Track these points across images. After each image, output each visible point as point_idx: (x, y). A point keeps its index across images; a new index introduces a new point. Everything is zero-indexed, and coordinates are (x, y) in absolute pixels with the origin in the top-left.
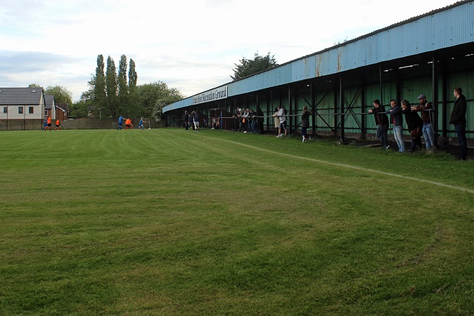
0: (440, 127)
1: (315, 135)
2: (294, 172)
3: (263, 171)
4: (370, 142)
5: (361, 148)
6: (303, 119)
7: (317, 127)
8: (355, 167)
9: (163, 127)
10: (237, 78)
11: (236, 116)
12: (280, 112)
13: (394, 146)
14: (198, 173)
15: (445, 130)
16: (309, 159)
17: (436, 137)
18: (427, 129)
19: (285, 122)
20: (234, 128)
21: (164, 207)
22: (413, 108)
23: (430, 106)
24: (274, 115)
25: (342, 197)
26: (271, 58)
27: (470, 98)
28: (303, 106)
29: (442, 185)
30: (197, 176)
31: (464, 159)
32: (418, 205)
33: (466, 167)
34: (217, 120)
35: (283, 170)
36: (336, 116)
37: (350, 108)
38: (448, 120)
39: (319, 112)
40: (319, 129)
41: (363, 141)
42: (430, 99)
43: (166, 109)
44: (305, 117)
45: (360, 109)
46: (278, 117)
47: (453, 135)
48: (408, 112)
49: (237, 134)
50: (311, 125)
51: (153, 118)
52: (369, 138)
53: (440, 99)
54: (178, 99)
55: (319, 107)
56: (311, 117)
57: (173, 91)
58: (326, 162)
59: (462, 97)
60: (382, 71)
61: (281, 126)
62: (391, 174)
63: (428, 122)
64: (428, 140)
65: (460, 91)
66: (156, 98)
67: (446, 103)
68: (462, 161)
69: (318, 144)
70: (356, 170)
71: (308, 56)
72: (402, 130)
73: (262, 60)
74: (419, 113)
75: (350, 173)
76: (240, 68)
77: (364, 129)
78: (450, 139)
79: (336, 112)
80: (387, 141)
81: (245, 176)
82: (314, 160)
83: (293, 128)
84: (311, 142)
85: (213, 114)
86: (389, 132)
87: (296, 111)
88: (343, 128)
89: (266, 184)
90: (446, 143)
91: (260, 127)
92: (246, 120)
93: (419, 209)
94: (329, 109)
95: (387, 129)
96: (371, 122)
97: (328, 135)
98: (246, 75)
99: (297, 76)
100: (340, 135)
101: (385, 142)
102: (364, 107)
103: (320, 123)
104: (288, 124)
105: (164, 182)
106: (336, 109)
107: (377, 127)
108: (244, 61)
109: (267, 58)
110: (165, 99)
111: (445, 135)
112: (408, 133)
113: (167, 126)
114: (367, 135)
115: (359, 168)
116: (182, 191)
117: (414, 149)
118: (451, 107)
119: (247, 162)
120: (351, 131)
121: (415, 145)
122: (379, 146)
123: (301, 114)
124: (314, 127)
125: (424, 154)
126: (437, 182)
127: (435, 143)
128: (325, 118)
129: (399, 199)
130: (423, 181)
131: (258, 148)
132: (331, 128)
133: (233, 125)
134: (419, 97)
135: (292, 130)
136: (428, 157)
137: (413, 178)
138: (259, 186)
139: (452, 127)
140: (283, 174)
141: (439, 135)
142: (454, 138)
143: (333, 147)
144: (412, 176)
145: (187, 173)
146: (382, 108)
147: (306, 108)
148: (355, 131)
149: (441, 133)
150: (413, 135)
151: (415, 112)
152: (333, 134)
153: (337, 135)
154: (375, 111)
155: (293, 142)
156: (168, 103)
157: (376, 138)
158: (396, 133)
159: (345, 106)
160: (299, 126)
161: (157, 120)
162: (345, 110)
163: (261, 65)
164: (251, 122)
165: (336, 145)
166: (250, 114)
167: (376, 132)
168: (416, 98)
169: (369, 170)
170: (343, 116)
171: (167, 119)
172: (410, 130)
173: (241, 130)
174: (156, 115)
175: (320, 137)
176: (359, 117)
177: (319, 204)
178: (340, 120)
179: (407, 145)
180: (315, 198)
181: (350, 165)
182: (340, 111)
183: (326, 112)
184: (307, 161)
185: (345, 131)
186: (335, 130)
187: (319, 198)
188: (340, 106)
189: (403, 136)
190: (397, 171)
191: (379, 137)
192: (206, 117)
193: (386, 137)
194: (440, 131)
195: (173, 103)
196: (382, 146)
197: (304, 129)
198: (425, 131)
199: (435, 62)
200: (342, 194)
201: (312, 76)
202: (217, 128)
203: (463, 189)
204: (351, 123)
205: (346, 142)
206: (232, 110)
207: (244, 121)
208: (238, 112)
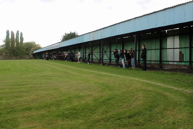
0: (137, 59)
1: (92, 62)
2: (85, 76)
3: (73, 75)
4: (112, 65)
5: (109, 67)
6: (88, 56)
7: (93, 59)
8: (107, 74)
9: (34, 59)
10: (63, 40)
11: (63, 55)
12: (79, 53)
13: (121, 66)
14: (49, 76)
15: (139, 60)
16: (90, 71)
17: (136, 63)
18: (133, 60)
19: (81, 57)
20: (62, 59)
21: (36, 89)
22: (128, 52)
23: (134, 51)
24: (77, 54)
25: (103, 84)
26: (76, 33)
27: (148, 49)
28: (88, 51)
29: (138, 79)
30: (48, 78)
31: (145, 70)
32: (129, 87)
33: (146, 73)
34: (55, 56)
35: (81, 75)
36: (100, 55)
37: (105, 52)
38: (140, 56)
39: (94, 53)
40: (94, 60)
41: (110, 64)
42: (134, 49)
43: (35, 52)
44: (89, 55)
45: (109, 53)
46: (79, 55)
47: (142, 62)
48: (126, 54)
49: (63, 61)
50: (91, 58)
51: (30, 55)
52: (112, 63)
53: (137, 49)
54: (40, 48)
55: (94, 52)
56: (91, 55)
57: (38, 45)
58: (96, 72)
59: (145, 48)
60: (117, 39)
62: (120, 76)
63: (133, 57)
64: (133, 64)
65: (144, 46)
66: (31, 48)
67: (139, 50)
68: (145, 71)
69: (94, 65)
70: (108, 75)
71: (90, 33)
72: (124, 60)
73: (72, 33)
74: (130, 54)
75: (105, 76)
76: (64, 37)
77: (110, 60)
78: (141, 64)
79: (100, 53)
80: (119, 64)
81: (67, 77)
82: (92, 71)
83: (84, 59)
84: (91, 64)
85: (54, 54)
87: (85, 53)
88: (103, 59)
89: (74, 80)
90: (139, 65)
93: (130, 88)
94: (98, 52)
95: (119, 60)
96: (113, 57)
97: (97, 62)
98: (66, 39)
99: (86, 40)
100: (102, 62)
101: (118, 65)
102: (110, 52)
103: (94, 57)
104: (82, 58)
105: (35, 80)
106: (100, 52)
107: (115, 59)
108: (66, 34)
109: (74, 33)
110: (35, 48)
111: (139, 62)
113: (35, 58)
114: (111, 62)
115: (109, 74)
116: (42, 83)
117: (128, 67)
118: (141, 52)
119: (67, 72)
120: (106, 60)
121: (129, 66)
122: (115, 66)
123: (87, 54)
124: (92, 59)
125: (132, 69)
126: (136, 78)
127: (136, 65)
128: (96, 56)
129: (123, 85)
130: (131, 78)
131: (71, 67)
132: (98, 59)
133: (61, 58)
134: (130, 48)
135: (84, 60)
136: (133, 70)
137: (128, 77)
138: (72, 81)
139: (141, 59)
140: (81, 76)
141: (137, 62)
142: (142, 63)
143: (99, 67)
144: (127, 76)
145: (44, 77)
146: (117, 52)
147: (89, 52)
148: (107, 60)
149: (137, 61)
150: (128, 62)
151: (129, 54)
152: (99, 61)
153: (101, 62)
155: (84, 65)
156: (36, 50)
157: (115, 63)
159: (104, 51)
160: (86, 59)
161: (32, 56)
162: (104, 53)
163: (72, 36)
164: (68, 57)
165: (100, 65)
166: (68, 54)
167: (115, 61)
168: (129, 48)
169: (112, 75)
170: (103, 55)
171: (35, 56)
172: (127, 60)
173: (64, 60)
174: (31, 54)
175: (94, 63)
176: (109, 56)
177: (94, 87)
178: (101, 56)
179: (126, 65)
180: (93, 85)
181: (105, 73)
182: (102, 53)
183: (96, 53)
184: (90, 72)
185: (104, 60)
186: (100, 60)
187: (94, 85)
188: (102, 51)
190: (122, 75)
191: (116, 63)
192: (51, 55)
193: (118, 63)
194: (137, 60)
195: (38, 49)
197: (88, 60)
198: (132, 61)
199: (136, 36)
200: (103, 83)
201: (92, 40)
202: (55, 59)
203: (145, 81)
204: (106, 57)
205: (104, 64)
206: (61, 52)
207: (66, 57)
208: (63, 53)
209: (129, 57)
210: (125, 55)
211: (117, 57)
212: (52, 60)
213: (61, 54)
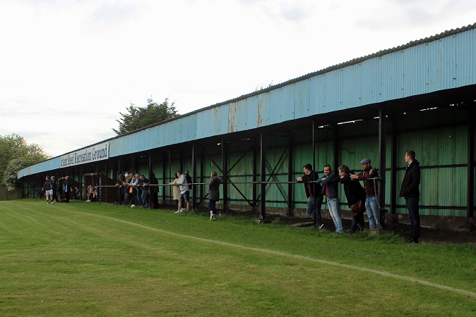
0: (388, 200)
1: (227, 211)
2: (197, 260)
3: (155, 258)
4: (298, 220)
5: (287, 228)
6: (210, 189)
7: (230, 200)
8: (278, 253)
9: (18, 198)
10: (123, 131)
11: (120, 184)
12: (181, 180)
13: (330, 225)
14: (66, 262)
15: (394, 205)
16: (217, 242)
17: (382, 213)
18: (371, 203)
19: (187, 193)
20: (117, 201)
21: (15, 309)
22: (353, 176)
23: (375, 174)
24: (172, 183)
25: (260, 292)
26: (169, 106)
27: (425, 164)
28: (211, 172)
29: (388, 274)
30: (63, 266)
31: (417, 242)
32: (356, 301)
33: (418, 251)
34: (94, 190)
35: (182, 257)
36: (255, 186)
37: (273, 175)
39: (233, 180)
40: (232, 203)
41: (289, 218)
42: (376, 165)
43: (22, 174)
44: (214, 186)
45: (287, 177)
46: (178, 186)
47: (404, 211)
48: (347, 181)
49: (122, 208)
50: (221, 196)
51: (4, 186)
52: (297, 215)
53: (388, 164)
54: (39, 159)
55: (233, 173)
56: (221, 187)
57: (33, 148)
58: (240, 247)
59: (415, 163)
60: (316, 128)
61: (182, 198)
62: (324, 262)
63: (372, 194)
64: (372, 217)
65: (412, 154)
66: (9, 158)
67: (395, 169)
68: (413, 244)
69: (231, 223)
70: (279, 256)
71: (219, 105)
73: (157, 108)
74: (362, 183)
75: (271, 261)
76: (127, 119)
77: (291, 202)
78: (400, 217)
79: (255, 180)
80: (320, 219)
81: (131, 266)
82: (224, 243)
83: (198, 201)
84: (221, 219)
85: (89, 181)
86: (323, 207)
87: (203, 178)
88: (264, 201)
89: (158, 276)
90: (395, 220)
91: (153, 200)
92: (134, 189)
93: (358, 305)
94: (246, 176)
95: (321, 203)
96: (301, 193)
97: (244, 210)
98: (135, 128)
99: (205, 130)
100: (260, 209)
101: (318, 220)
102: (291, 174)
103: (233, 194)
104: (191, 195)
105: (16, 275)
106: (255, 176)
107: (308, 200)
108: (133, 110)
109: (164, 107)
110: (22, 160)
111: (393, 211)
112: (347, 208)
113: (24, 196)
114: (295, 210)
115: (283, 254)
116: (41, 287)
117: (355, 229)
118: (402, 175)
119: (133, 247)
120: (275, 205)
121: (355, 224)
122: (310, 225)
123: (208, 182)
124: (226, 199)
125: (367, 235)
126: (381, 270)
127: (381, 221)
128: (241, 188)
129: (331, 294)
130: (364, 269)
131: (149, 228)
132: (248, 201)
133: (116, 196)
134: (362, 161)
135: (196, 204)
136: (372, 238)
137: (351, 267)
138: (148, 279)
139: (403, 201)
140: (182, 262)
141: (386, 211)
142: (403, 215)
143: (250, 227)
144: (350, 263)
145: (50, 263)
146: (315, 175)
147: (215, 174)
148: (279, 205)
149: (388, 209)
150: (354, 211)
151: (356, 181)
152: (250, 209)
153: (257, 210)
154: (306, 179)
155: (197, 220)
156: (26, 165)
157: (306, 215)
158: (331, 208)
159: (267, 172)
160: (205, 198)
161: (10, 189)
162: (267, 178)
163: (155, 116)
164: (140, 192)
165: (254, 223)
166: (140, 181)
167: (306, 206)
168: (357, 162)
169: (296, 256)
170: (264, 186)
171: (23, 188)
172: (350, 204)
173: (126, 203)
174: (8, 181)
175: (234, 213)
176: (286, 188)
177: (228, 301)
178: (259, 192)
179: (345, 224)
180: (224, 293)
181: (272, 249)
182: (260, 178)
183: (242, 179)
184: (215, 245)
185: (267, 205)
186: (253, 204)
187: (229, 293)
188: (260, 172)
189: (340, 212)
190: (332, 258)
191: (310, 213)
192: (79, 185)
193: (319, 213)
194: (388, 206)
195: (32, 164)
196: (315, 224)
197: (213, 202)
198: (369, 206)
199: (383, 118)
200: (259, 288)
201: (224, 131)
202: (93, 200)
203: (413, 280)
204: (274, 194)
205: (267, 219)
206: (115, 176)
207: (131, 191)
208: (124, 179)
209: (356, 194)
210: (342, 187)
211: (316, 192)
212: (82, 204)
213: (114, 182)
